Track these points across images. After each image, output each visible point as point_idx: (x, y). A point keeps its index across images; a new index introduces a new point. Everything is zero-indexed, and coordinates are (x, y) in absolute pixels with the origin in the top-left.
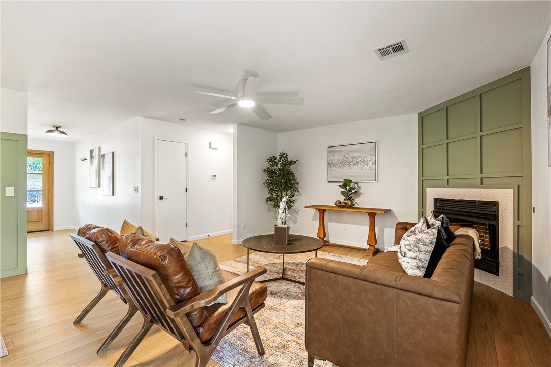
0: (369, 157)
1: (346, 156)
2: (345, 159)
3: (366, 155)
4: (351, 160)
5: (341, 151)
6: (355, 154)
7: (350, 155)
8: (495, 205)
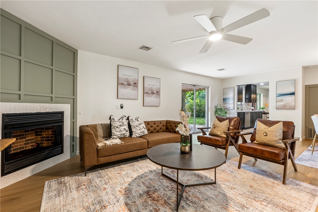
8: (62, 113)
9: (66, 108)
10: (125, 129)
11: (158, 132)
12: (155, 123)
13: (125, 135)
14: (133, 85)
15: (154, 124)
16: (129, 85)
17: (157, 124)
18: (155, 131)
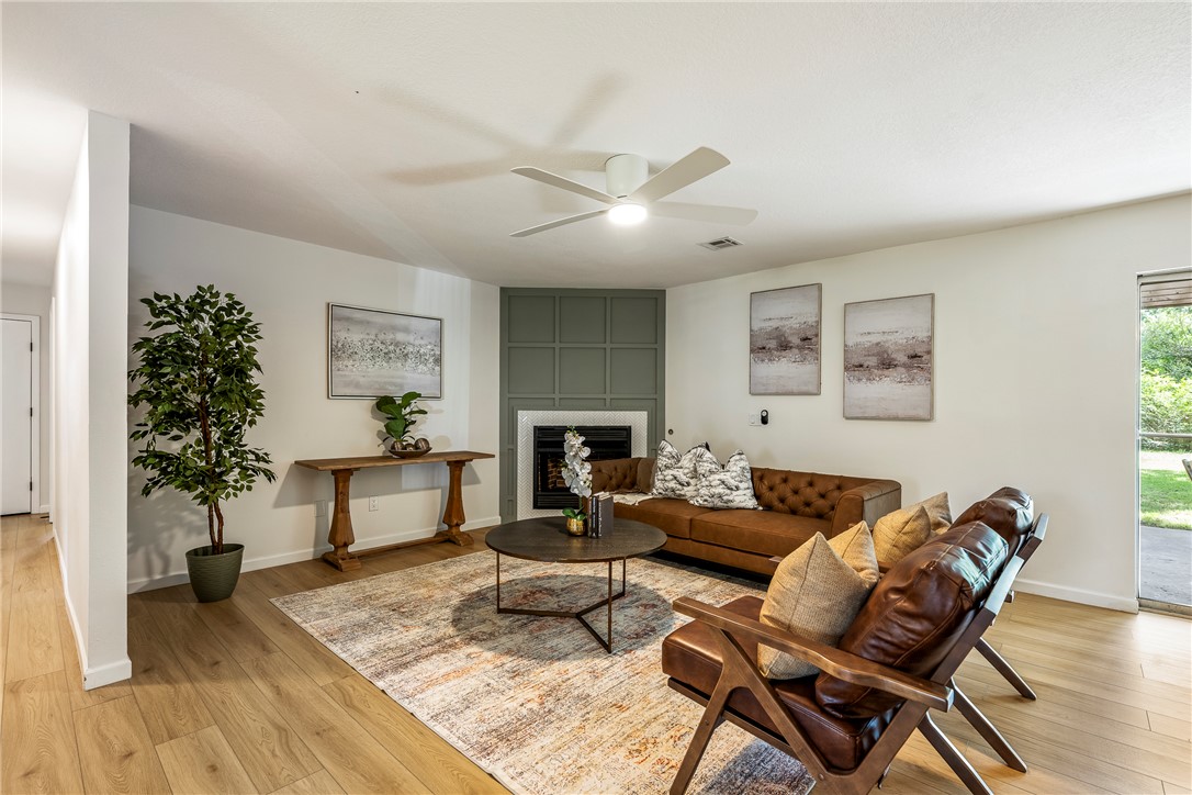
0: (429, 347)
1: (382, 337)
2: (378, 344)
3: (422, 342)
4: (392, 348)
5: (368, 322)
6: (400, 337)
7: (390, 337)
8: (627, 430)
9: (637, 420)
10: (723, 482)
11: (794, 512)
12: (787, 477)
13: (725, 498)
14: (798, 347)
15: (811, 484)
16: (784, 346)
17: (819, 487)
18: (807, 509)
